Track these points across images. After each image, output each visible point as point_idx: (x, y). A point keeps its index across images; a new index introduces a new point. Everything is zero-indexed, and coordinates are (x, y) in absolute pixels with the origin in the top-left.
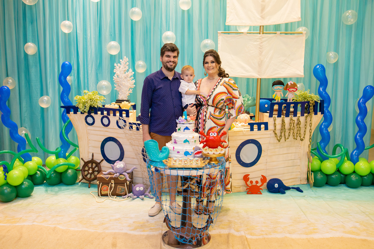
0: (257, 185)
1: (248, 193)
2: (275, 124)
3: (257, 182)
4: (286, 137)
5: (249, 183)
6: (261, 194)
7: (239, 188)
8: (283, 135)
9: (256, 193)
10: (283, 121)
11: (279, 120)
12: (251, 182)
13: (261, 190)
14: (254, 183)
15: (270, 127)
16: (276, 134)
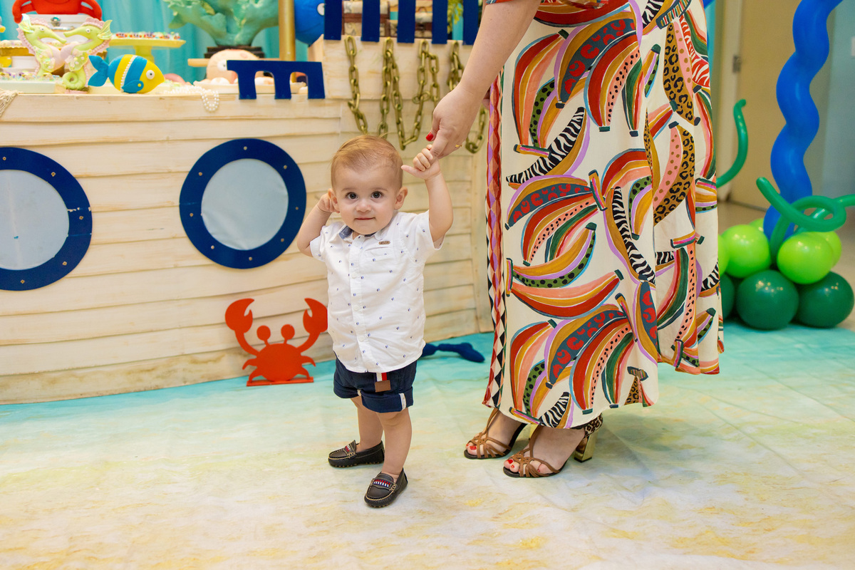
0: (289, 342)
1: (251, 383)
2: (353, 70)
3: (288, 331)
4: (407, 136)
5: (252, 337)
6: (309, 379)
7: (215, 361)
8: (391, 122)
9: (289, 380)
10: (388, 59)
11: (370, 57)
12: (264, 333)
13: (306, 366)
14: (276, 337)
15: (335, 83)
16: (359, 116)
